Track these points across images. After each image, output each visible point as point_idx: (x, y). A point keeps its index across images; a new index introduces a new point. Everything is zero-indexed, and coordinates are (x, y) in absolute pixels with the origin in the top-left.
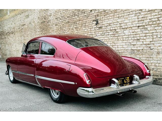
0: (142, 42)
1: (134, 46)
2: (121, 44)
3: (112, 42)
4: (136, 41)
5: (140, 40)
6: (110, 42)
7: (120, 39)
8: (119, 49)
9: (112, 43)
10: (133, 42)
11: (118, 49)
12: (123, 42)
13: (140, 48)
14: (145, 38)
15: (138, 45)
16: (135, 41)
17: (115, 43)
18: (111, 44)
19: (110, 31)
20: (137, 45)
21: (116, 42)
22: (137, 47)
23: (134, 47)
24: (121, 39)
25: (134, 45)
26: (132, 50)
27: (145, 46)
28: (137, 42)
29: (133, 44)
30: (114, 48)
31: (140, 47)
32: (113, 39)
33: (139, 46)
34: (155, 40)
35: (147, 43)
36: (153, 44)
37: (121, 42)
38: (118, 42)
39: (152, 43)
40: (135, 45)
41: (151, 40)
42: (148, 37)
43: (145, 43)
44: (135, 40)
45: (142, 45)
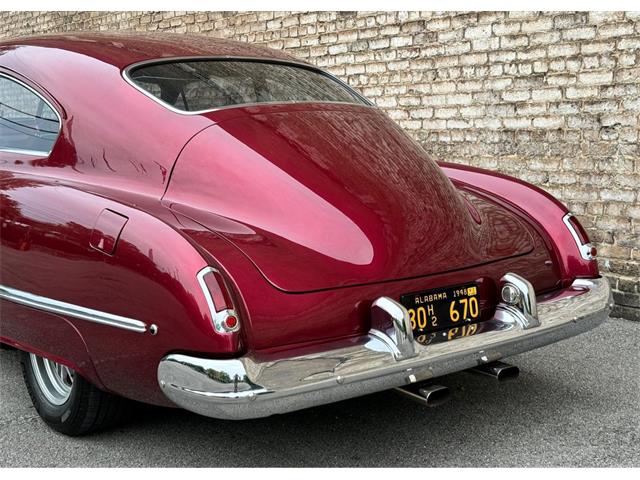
0: (560, 88)
1: (519, 111)
2: (453, 101)
3: (403, 90)
4: (529, 84)
5: (550, 81)
6: (396, 91)
7: (445, 75)
8: (442, 125)
9: (404, 96)
10: (511, 91)
11: (433, 126)
12: (461, 87)
13: (550, 119)
14: (573, 66)
15: (539, 105)
16: (523, 83)
17: (419, 96)
18: (403, 102)
19: (396, 31)
20: (532, 105)
21: (424, 89)
22: (532, 117)
23: (518, 117)
24: (450, 71)
25: (516, 105)
26: (506, 131)
27: (575, 111)
28: (531, 90)
29: (515, 100)
30: (413, 119)
31: (547, 117)
32: (411, 72)
33: (543, 109)
34: (625, 77)
35: (587, 94)
36: (617, 100)
37: (452, 87)
38: (436, 89)
39: (611, 92)
40: (523, 104)
41: (607, 78)
42: (589, 63)
43: (571, 94)
44: (523, 77)
45: (557, 104)
